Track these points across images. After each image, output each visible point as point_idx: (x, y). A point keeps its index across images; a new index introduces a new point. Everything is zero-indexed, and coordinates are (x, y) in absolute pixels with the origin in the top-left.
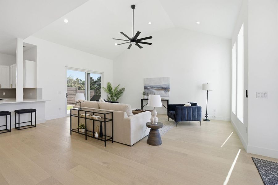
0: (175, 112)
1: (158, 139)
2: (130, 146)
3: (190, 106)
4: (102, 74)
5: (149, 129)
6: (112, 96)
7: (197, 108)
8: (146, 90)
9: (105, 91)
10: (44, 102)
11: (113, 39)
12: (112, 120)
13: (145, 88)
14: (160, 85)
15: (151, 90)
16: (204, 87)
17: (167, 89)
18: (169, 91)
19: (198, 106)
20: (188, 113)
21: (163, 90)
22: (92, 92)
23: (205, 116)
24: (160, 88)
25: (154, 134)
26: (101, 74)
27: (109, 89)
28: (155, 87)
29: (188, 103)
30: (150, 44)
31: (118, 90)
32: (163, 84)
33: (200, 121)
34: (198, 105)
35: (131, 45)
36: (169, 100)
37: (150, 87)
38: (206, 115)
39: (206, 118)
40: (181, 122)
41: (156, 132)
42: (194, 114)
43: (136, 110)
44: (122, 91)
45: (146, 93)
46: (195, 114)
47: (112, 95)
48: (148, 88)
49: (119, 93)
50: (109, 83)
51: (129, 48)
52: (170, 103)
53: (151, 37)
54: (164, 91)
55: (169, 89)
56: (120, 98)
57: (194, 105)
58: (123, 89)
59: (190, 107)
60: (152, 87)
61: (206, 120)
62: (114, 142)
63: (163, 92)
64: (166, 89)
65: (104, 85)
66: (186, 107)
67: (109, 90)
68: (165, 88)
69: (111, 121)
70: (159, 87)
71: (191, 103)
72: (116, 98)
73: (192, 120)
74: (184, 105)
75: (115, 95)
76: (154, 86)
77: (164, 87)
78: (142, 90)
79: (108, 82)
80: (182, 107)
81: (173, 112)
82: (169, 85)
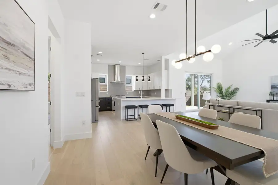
4: (212, 75)
8: (275, 90)
10: (175, 100)
12: (261, 117)
13: (273, 87)
27: (220, 89)
45: (275, 93)
47: (223, 95)
49: (232, 93)
50: (219, 83)
58: (237, 89)
75: (227, 95)
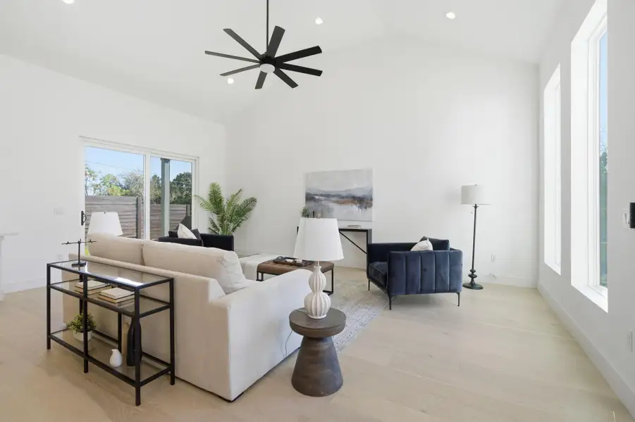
0: (387, 268)
1: (329, 370)
2: (229, 401)
3: (431, 248)
4: (195, 160)
5: (298, 339)
6: (222, 220)
7: (450, 254)
8: (312, 204)
9: (202, 205)
11: (207, 52)
12: (171, 305)
13: (309, 198)
14: (346, 191)
15: (323, 202)
16: (466, 194)
17: (365, 201)
18: (370, 205)
19: (451, 249)
20: (423, 270)
21: (355, 204)
22: (182, 209)
23: (470, 276)
24: (347, 197)
25: (316, 353)
26: (193, 162)
27: (215, 200)
28: (333, 196)
29: (424, 239)
30: (318, 73)
31: (240, 202)
32: (356, 187)
33: (459, 294)
34: (451, 245)
35: (262, 76)
36: (371, 230)
37: (322, 195)
38: (473, 271)
39: (472, 280)
40: (403, 296)
41: (324, 346)
42: (442, 272)
43: (276, 262)
44: (250, 206)
45: (311, 211)
46: (445, 273)
47: (223, 216)
48: (317, 197)
49: (242, 212)
50: (213, 185)
51: (259, 85)
52: (376, 240)
53: (317, 50)
54: (358, 205)
55: (371, 200)
56: (243, 224)
57: (441, 245)
58: (253, 200)
59: (428, 253)
60: (328, 196)
61: (472, 286)
62: (177, 383)
63: (355, 208)
64: (363, 201)
65: (200, 191)
66: (419, 253)
67: (214, 204)
68: (359, 198)
69: (168, 311)
70: (344, 194)
71: (431, 240)
72: (232, 226)
73: (436, 291)
74: (413, 245)
75: (231, 216)
76: (333, 194)
77: (359, 194)
78: (302, 204)
79: (214, 182)
80: (407, 252)
81: (381, 265)
82: (371, 191)
